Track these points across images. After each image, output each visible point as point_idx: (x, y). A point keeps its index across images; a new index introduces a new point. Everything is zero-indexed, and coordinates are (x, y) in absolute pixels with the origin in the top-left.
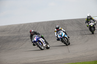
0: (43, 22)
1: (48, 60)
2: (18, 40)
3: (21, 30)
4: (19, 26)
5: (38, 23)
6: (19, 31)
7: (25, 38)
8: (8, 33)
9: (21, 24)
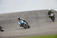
0: (24, 12)
1: (27, 34)
2: (10, 23)
3: (11, 16)
4: (10, 14)
5: (21, 12)
6: (10, 17)
7: (13, 21)
8: (4, 18)
9: (11, 13)
